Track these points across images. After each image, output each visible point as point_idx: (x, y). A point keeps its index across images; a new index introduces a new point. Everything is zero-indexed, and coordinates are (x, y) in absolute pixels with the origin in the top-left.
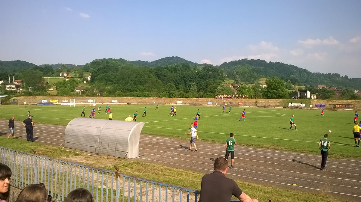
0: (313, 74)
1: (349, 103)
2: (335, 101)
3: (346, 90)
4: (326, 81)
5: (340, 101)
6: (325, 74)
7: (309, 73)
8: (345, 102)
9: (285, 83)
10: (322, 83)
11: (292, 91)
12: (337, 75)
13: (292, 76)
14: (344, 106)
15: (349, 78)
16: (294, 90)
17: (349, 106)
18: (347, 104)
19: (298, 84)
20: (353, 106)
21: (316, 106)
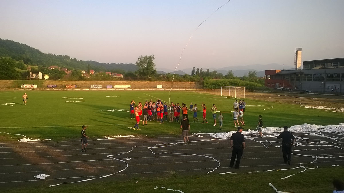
0: (45, 55)
1: (77, 83)
2: (65, 81)
3: (75, 71)
4: (57, 62)
5: (70, 82)
6: (56, 55)
7: (41, 54)
8: (74, 82)
9: (17, 62)
10: (54, 64)
11: (24, 71)
12: (67, 57)
13: (24, 55)
14: (73, 86)
15: (77, 60)
16: (27, 70)
17: (77, 86)
18: (75, 85)
19: (31, 63)
20: (80, 86)
21: (48, 87)
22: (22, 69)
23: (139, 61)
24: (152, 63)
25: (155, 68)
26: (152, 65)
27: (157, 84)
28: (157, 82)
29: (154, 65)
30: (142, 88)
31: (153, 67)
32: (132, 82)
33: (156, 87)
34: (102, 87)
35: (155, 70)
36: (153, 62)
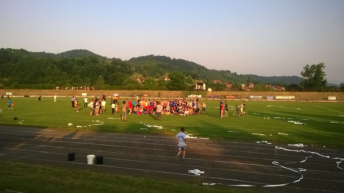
0: (209, 70)
1: (236, 94)
2: (225, 92)
3: (235, 84)
4: (219, 77)
5: (230, 92)
6: (219, 71)
7: (206, 70)
8: (233, 93)
9: (186, 78)
10: (216, 79)
11: (192, 85)
12: (228, 72)
13: (193, 71)
14: (233, 96)
15: (238, 74)
16: (194, 84)
17: (237, 97)
18: (235, 95)
19: (198, 79)
20: (239, 97)
21: (210, 97)
22: (190, 83)
23: (305, 71)
24: (321, 72)
25: (325, 78)
26: (322, 75)
27: (329, 95)
28: (329, 93)
29: (324, 75)
30: (309, 100)
31: (322, 78)
32: (297, 93)
33: (327, 99)
34: (262, 97)
35: (324, 81)
36: (323, 71)
